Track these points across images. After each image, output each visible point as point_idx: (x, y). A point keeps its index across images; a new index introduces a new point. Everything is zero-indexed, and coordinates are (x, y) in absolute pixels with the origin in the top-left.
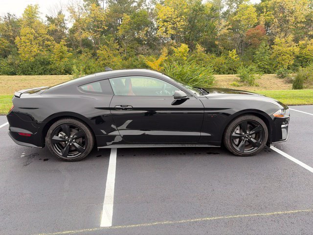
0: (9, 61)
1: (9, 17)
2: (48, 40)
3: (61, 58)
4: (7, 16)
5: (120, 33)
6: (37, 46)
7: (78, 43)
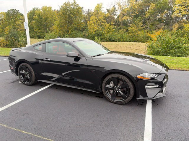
0: (84, 34)
1: (89, 11)
2: (103, 22)
3: (108, 32)
4: (88, 11)
5: (147, 16)
6: (97, 26)
7: (120, 23)
